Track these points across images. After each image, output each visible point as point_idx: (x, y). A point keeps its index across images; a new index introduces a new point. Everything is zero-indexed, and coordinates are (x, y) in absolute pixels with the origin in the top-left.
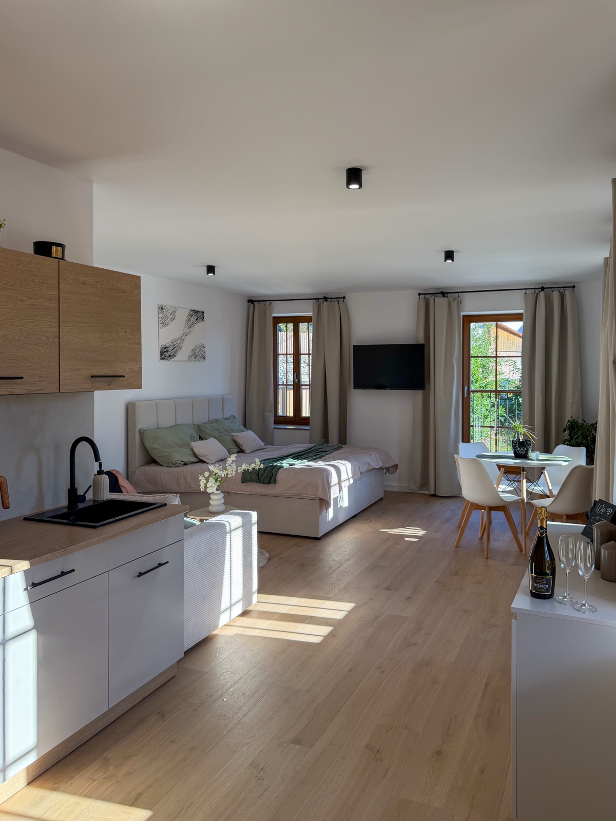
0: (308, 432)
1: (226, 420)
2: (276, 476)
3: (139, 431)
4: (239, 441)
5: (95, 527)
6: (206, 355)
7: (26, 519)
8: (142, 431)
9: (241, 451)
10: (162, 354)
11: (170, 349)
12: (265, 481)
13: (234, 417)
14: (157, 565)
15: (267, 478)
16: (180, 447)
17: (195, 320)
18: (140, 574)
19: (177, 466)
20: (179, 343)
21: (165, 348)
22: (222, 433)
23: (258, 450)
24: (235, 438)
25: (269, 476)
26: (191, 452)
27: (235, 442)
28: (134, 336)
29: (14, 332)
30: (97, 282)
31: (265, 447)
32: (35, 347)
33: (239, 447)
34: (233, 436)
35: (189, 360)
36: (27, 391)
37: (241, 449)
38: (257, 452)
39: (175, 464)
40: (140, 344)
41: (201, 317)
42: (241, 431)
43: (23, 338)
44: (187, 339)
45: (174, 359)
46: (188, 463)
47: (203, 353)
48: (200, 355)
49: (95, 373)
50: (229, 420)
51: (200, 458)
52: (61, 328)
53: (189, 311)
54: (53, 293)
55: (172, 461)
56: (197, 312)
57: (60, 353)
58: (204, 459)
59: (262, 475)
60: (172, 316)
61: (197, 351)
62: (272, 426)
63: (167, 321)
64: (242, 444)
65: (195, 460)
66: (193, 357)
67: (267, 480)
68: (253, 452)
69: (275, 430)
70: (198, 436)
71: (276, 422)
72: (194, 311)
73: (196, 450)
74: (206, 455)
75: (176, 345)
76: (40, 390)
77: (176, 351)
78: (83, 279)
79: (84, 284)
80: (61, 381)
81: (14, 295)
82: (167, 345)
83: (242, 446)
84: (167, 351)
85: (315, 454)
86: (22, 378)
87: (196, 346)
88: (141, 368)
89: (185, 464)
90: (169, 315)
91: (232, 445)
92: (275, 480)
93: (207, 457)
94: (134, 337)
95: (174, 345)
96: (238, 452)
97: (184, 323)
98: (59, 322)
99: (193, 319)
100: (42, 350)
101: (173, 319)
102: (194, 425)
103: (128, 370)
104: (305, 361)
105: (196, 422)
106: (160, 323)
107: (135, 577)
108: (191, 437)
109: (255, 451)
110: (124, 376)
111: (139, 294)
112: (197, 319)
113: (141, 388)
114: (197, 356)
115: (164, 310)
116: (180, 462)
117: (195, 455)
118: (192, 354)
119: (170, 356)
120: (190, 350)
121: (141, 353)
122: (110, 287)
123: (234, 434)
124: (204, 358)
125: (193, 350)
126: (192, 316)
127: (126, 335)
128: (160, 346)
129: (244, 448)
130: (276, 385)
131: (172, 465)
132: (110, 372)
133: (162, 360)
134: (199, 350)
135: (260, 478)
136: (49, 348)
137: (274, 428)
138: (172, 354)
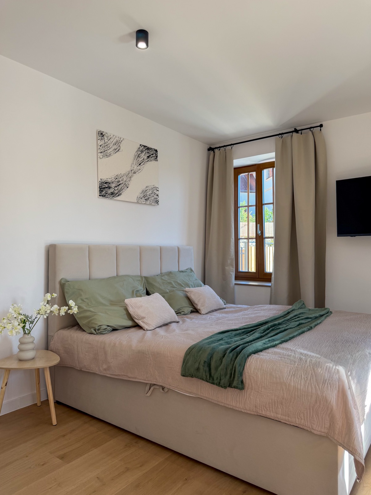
0: (269, 289)
1: (182, 273)
2: (241, 374)
3: (60, 282)
4: (193, 297)
6: (160, 199)
8: (63, 282)
9: (196, 311)
10: (101, 189)
11: (113, 185)
12: (222, 382)
13: (192, 270)
15: (226, 375)
16: (112, 305)
17: (146, 157)
19: (101, 333)
20: (125, 180)
21: (106, 183)
22: (174, 287)
23: (216, 310)
24: (188, 295)
25: (229, 372)
26: (125, 312)
27: (188, 298)
31: (225, 306)
33: (194, 306)
34: (186, 291)
35: (138, 203)
37: (195, 308)
38: (215, 313)
39: (99, 330)
41: (154, 155)
42: (198, 286)
44: (135, 177)
45: (118, 198)
46: (116, 327)
47: (155, 196)
48: (153, 198)
50: (185, 273)
51: (136, 321)
53: (139, 146)
55: (94, 326)
56: (148, 149)
58: (141, 323)
59: (217, 368)
60: (115, 147)
61: (148, 193)
62: (234, 282)
63: (109, 151)
64: (196, 302)
65: (130, 323)
66: (143, 200)
67: (225, 380)
68: (210, 312)
69: (236, 287)
70: (145, 291)
71: (237, 278)
72: (145, 146)
73: (131, 310)
74: (144, 318)
75: (121, 182)
77: (121, 189)
82: (109, 180)
83: (196, 304)
84: (109, 188)
85: (298, 323)
87: (147, 187)
89: (114, 330)
90: (111, 145)
91: (185, 303)
92: (242, 382)
93: (145, 320)
95: (119, 182)
96: (192, 312)
97: (133, 158)
99: (144, 156)
101: (117, 150)
102: (141, 277)
104: (268, 211)
105: (145, 274)
106: (99, 151)
108: (133, 292)
109: (213, 311)
112: (148, 157)
114: (149, 198)
115: (105, 137)
116: (105, 327)
117: (130, 317)
118: (142, 195)
119: (112, 193)
120: (140, 191)
123: (187, 289)
124: (157, 202)
125: (144, 192)
126: (142, 152)
128: (100, 180)
129: (199, 307)
130: (237, 239)
131: (94, 332)
133: (101, 197)
134: (151, 192)
135: (213, 371)
137: (236, 284)
138: (116, 192)
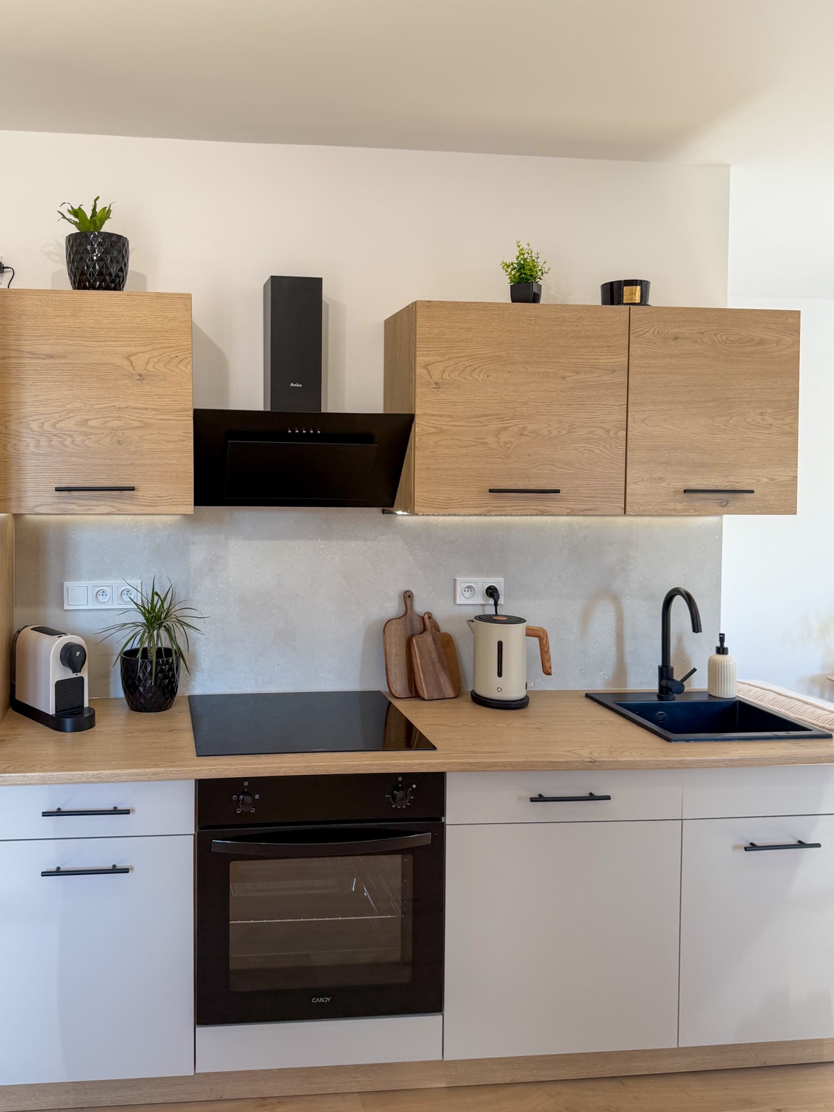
5: (669, 740)
7: (588, 696)
14: (794, 842)
18: (752, 847)
28: (781, 419)
29: (550, 425)
30: (702, 333)
32: (584, 445)
36: (569, 511)
40: (794, 433)
43: (563, 432)
49: (693, 485)
52: (629, 414)
54: (618, 360)
57: (628, 453)
76: (590, 510)
78: (674, 331)
79: (676, 338)
80: (627, 497)
81: (552, 370)
86: (558, 491)
88: (796, 477)
94: (781, 422)
98: (627, 404)
100: (596, 450)
103: (765, 480)
107: (735, 847)
110: (752, 492)
111: (797, 342)
113: (795, 514)
121: (796, 450)
122: (732, 338)
127: (763, 419)
132: (727, 484)
136: (608, 446)
